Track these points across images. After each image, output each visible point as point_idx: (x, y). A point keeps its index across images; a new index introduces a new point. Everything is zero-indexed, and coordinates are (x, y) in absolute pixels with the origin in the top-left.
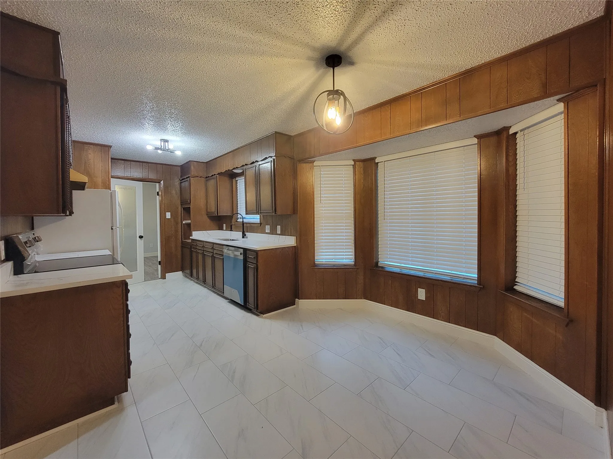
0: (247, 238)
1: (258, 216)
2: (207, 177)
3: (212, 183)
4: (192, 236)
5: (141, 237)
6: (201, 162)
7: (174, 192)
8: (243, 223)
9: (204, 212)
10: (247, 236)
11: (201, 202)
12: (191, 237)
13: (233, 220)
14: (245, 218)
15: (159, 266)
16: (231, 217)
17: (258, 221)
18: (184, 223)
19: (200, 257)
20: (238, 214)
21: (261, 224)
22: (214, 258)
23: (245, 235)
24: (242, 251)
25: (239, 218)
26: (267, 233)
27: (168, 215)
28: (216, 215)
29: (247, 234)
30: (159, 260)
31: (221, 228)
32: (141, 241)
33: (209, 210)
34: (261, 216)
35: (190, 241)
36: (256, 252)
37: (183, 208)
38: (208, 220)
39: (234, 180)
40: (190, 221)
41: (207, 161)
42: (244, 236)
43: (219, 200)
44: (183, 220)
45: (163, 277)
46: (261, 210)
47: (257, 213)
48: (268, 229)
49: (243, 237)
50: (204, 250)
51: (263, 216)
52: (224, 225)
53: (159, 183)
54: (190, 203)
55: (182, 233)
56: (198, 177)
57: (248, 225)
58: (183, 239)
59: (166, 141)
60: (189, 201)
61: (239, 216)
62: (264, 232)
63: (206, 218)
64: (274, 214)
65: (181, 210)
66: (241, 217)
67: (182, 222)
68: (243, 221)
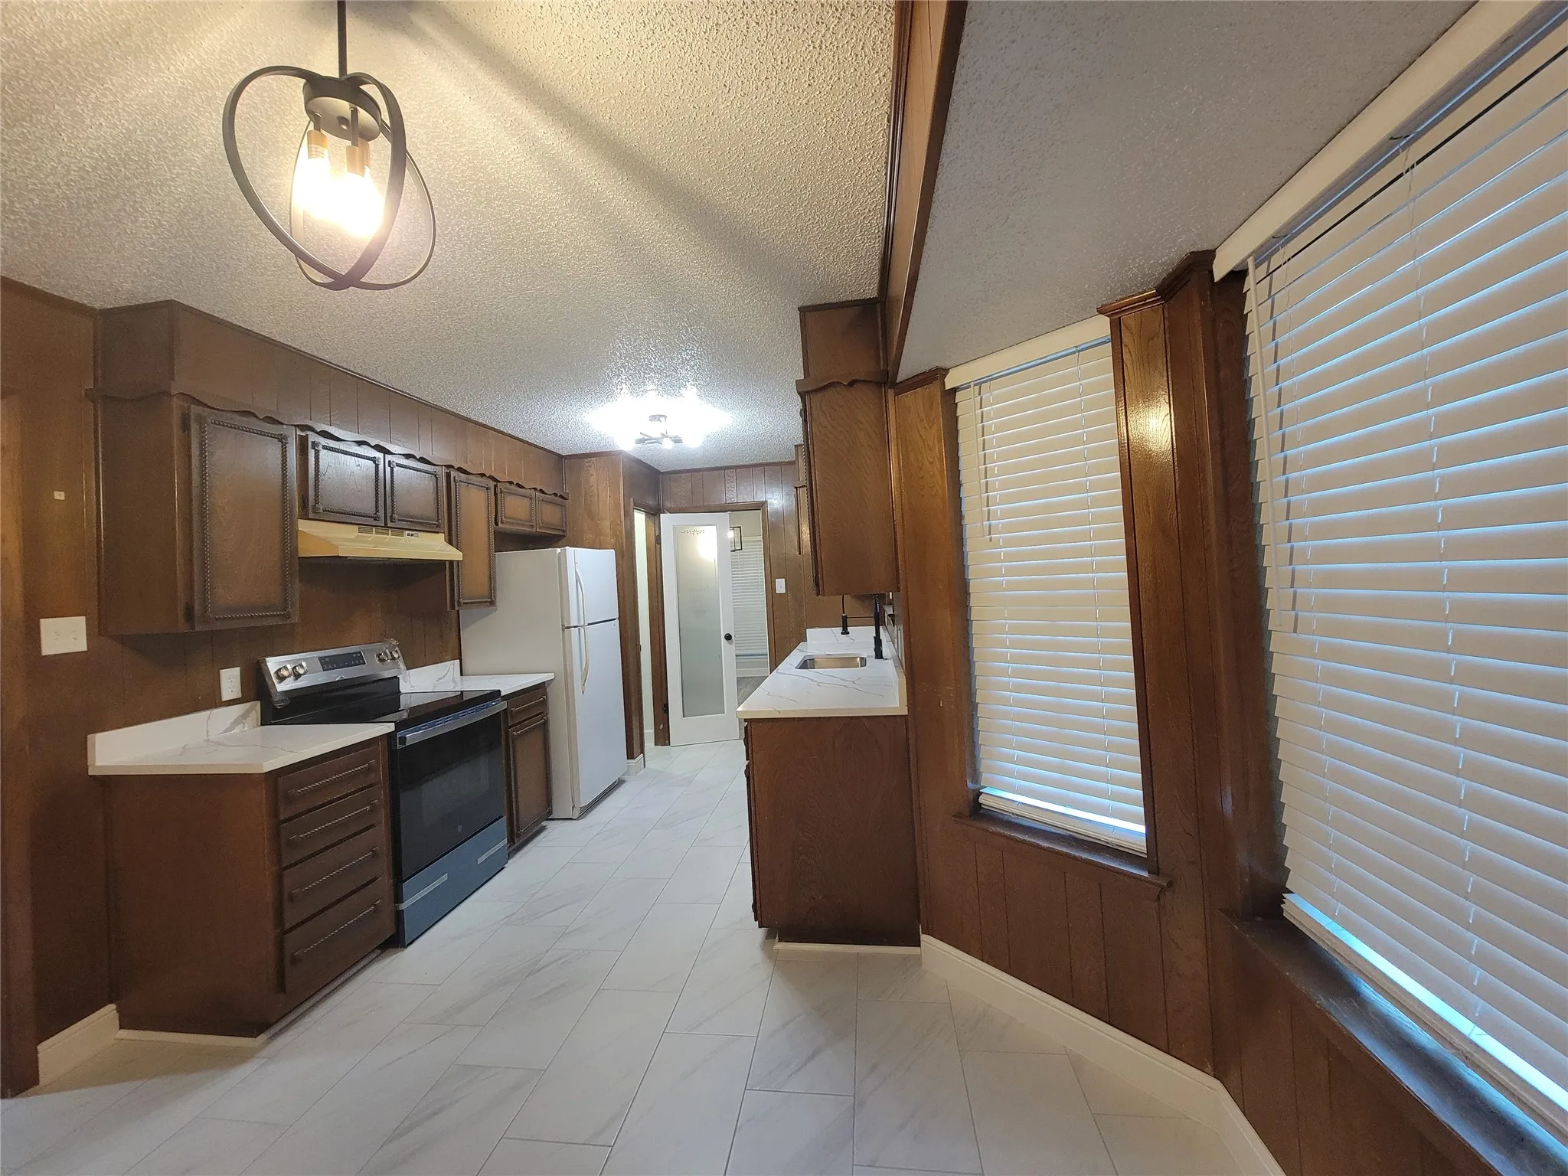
5: (728, 637)
27: (780, 586)
32: (729, 645)
53: (760, 511)
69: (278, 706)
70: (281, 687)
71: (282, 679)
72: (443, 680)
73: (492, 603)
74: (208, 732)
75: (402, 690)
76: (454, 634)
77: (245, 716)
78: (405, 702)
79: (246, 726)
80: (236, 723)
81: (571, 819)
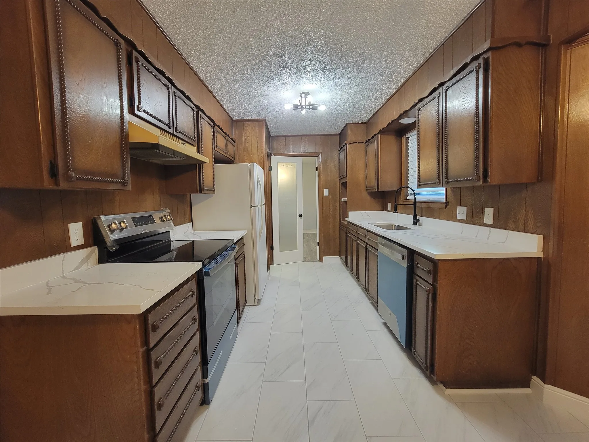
0: (420, 225)
1: (441, 190)
2: (367, 142)
3: (372, 147)
4: (347, 217)
5: (301, 215)
6: (360, 123)
7: (332, 165)
8: (415, 202)
9: (363, 187)
10: (420, 222)
11: (361, 175)
12: (346, 219)
13: (402, 197)
14: (419, 194)
15: (318, 247)
16: (398, 193)
17: (442, 198)
18: (342, 200)
19: (354, 244)
20: (409, 189)
21: (447, 203)
22: (368, 251)
23: (418, 221)
24: (405, 253)
25: (410, 194)
26: (459, 221)
27: (326, 192)
28: (377, 190)
29: (421, 219)
30: (318, 241)
31: (384, 208)
32: (301, 219)
33: (368, 185)
34: (449, 189)
35: (346, 223)
36: (434, 263)
37: (341, 183)
38: (368, 197)
39: (403, 139)
40: (347, 199)
41: (367, 119)
42: (416, 222)
43: (381, 169)
44: (341, 198)
45: (321, 260)
46: (449, 178)
47: (440, 183)
48: (462, 212)
49: (415, 224)
50: (358, 238)
51: (453, 189)
52: (389, 204)
53: (317, 157)
54: (347, 176)
55: (340, 212)
56: (356, 142)
57: (424, 205)
58: (341, 220)
59: (306, 94)
60: (345, 174)
61: (410, 191)
62: (452, 218)
63: (365, 195)
64: (481, 183)
65: (340, 185)
66: (412, 192)
67: (340, 200)
68: (415, 199)
69: (112, 250)
70: (113, 237)
71: (112, 231)
72: (186, 233)
73: (214, 191)
74: (63, 271)
75: (172, 238)
76: (189, 209)
77: (88, 257)
78: (174, 246)
79: (89, 264)
80: (83, 262)
81: (254, 305)
